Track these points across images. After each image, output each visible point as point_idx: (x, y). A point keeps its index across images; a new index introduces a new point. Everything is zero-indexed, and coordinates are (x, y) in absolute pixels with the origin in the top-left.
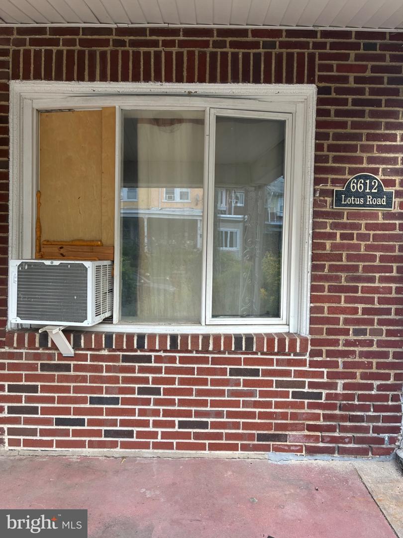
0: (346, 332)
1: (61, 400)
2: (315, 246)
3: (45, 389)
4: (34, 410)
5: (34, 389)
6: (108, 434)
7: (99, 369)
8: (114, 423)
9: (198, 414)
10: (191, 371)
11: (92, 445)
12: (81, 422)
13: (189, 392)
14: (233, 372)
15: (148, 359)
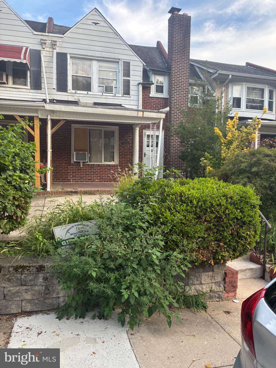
1: (80, 174)
2: (119, 151)
4: (76, 176)
5: (76, 173)
7: (86, 169)
8: (89, 178)
9: (102, 176)
10: (101, 170)
11: (85, 181)
12: (84, 178)
13: (101, 173)
15: (94, 168)
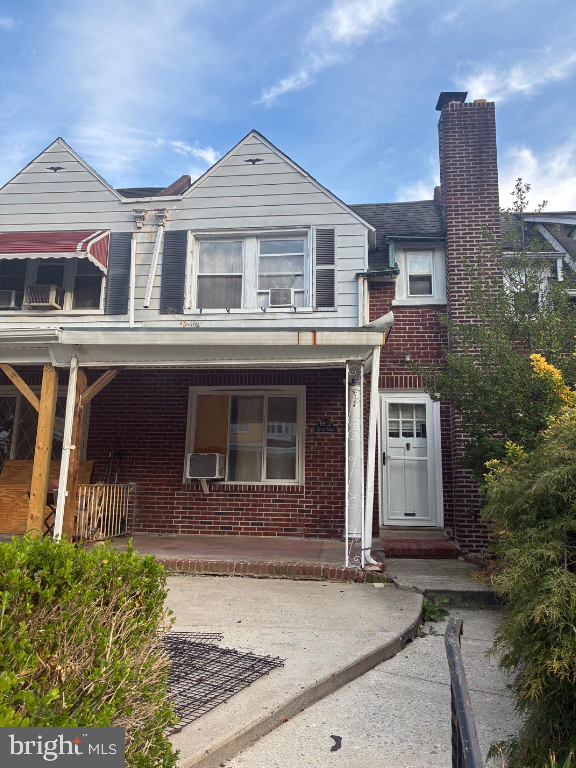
0: (321, 484)
1: (203, 514)
2: (307, 448)
3: (197, 509)
4: (192, 518)
5: (192, 509)
6: (222, 528)
7: (219, 500)
8: (224, 524)
9: (259, 520)
10: (257, 501)
11: (215, 533)
12: (211, 523)
13: (256, 510)
14: (274, 501)
15: (239, 496)
